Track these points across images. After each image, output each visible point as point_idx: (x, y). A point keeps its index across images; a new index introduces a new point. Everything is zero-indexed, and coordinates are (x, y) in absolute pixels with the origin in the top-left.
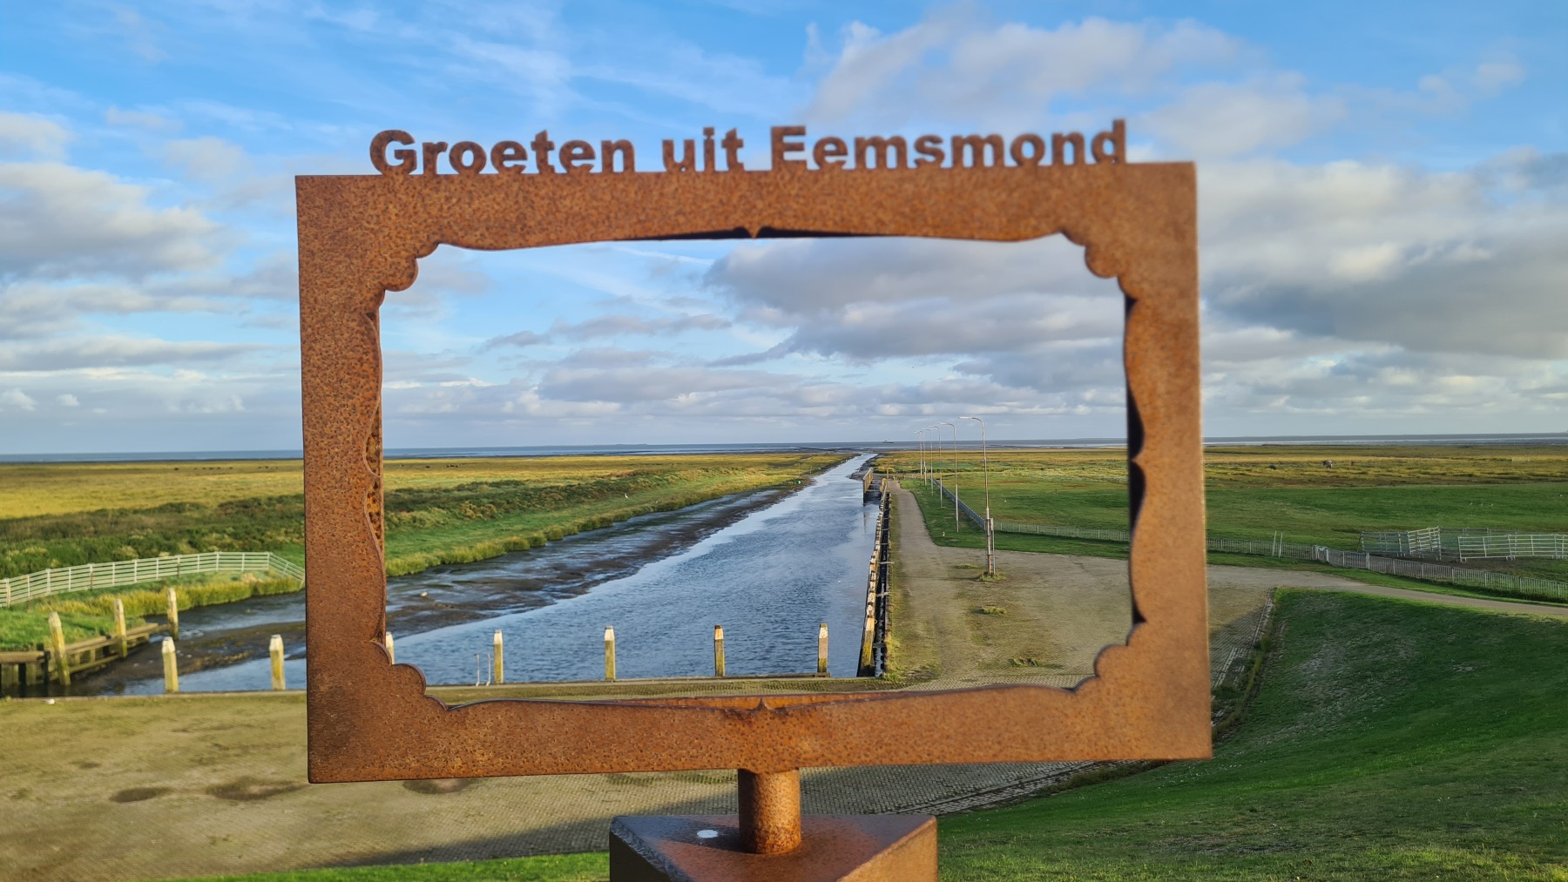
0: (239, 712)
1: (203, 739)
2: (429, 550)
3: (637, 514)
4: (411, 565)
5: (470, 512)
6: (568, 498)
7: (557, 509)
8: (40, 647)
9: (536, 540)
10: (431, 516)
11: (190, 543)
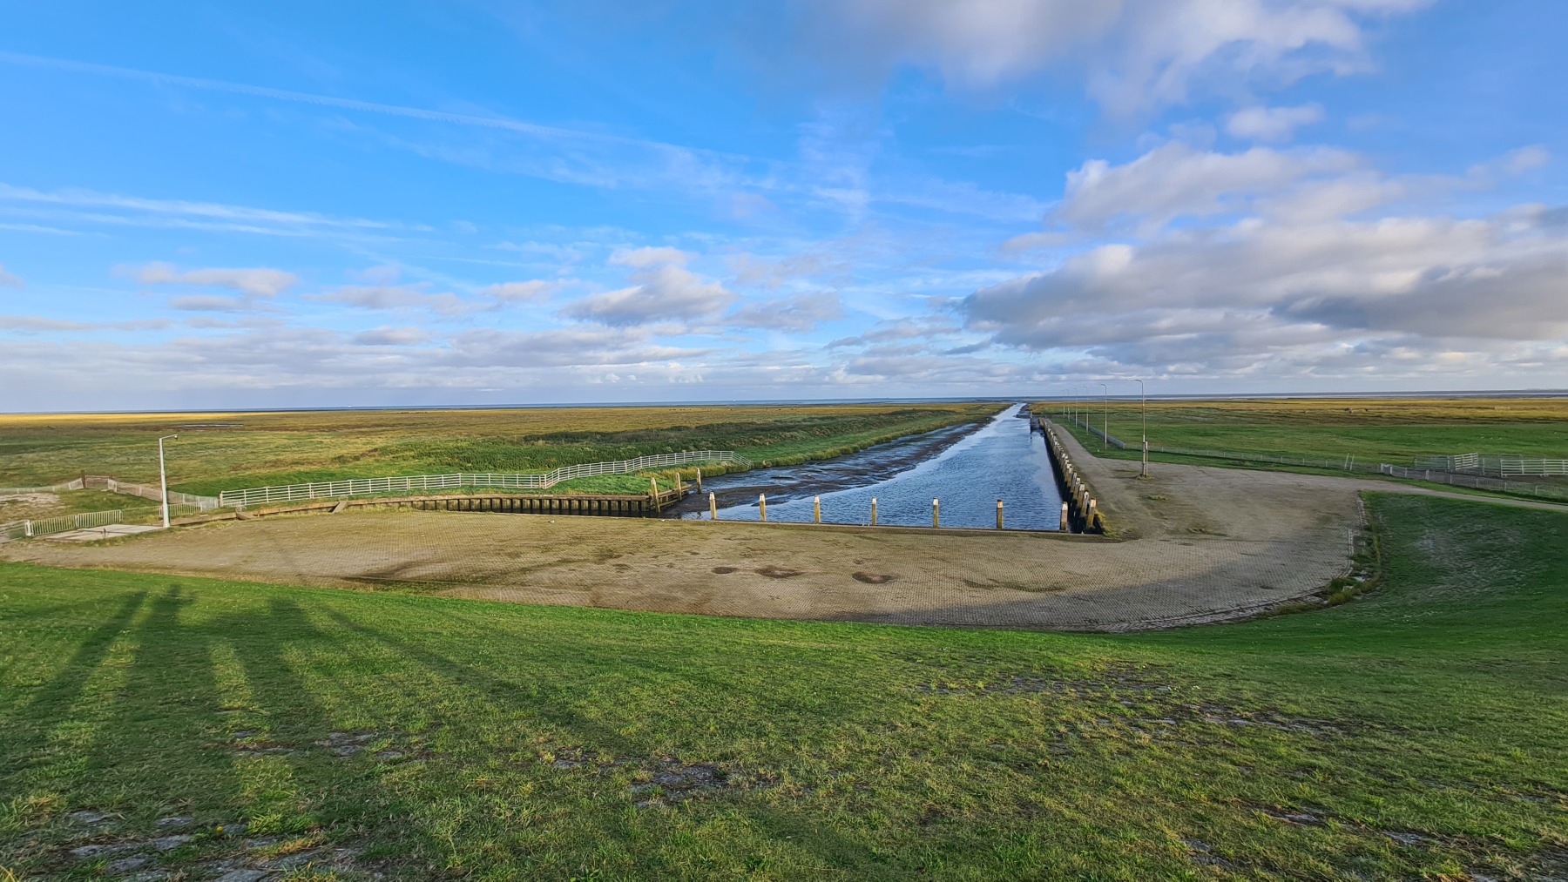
0: (751, 531)
1: (740, 544)
2: (804, 452)
3: (902, 435)
4: (797, 459)
5: (818, 433)
6: (864, 426)
7: (860, 432)
8: (647, 494)
9: (855, 448)
10: (800, 434)
11: (694, 446)
